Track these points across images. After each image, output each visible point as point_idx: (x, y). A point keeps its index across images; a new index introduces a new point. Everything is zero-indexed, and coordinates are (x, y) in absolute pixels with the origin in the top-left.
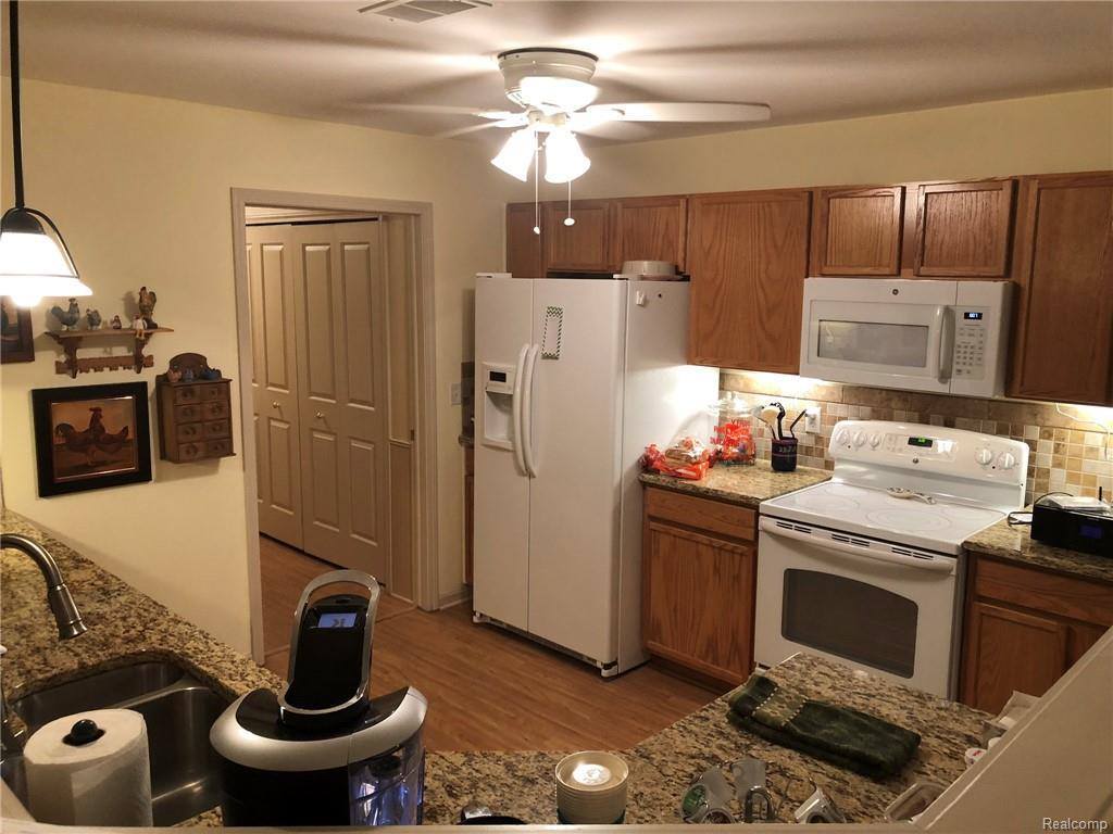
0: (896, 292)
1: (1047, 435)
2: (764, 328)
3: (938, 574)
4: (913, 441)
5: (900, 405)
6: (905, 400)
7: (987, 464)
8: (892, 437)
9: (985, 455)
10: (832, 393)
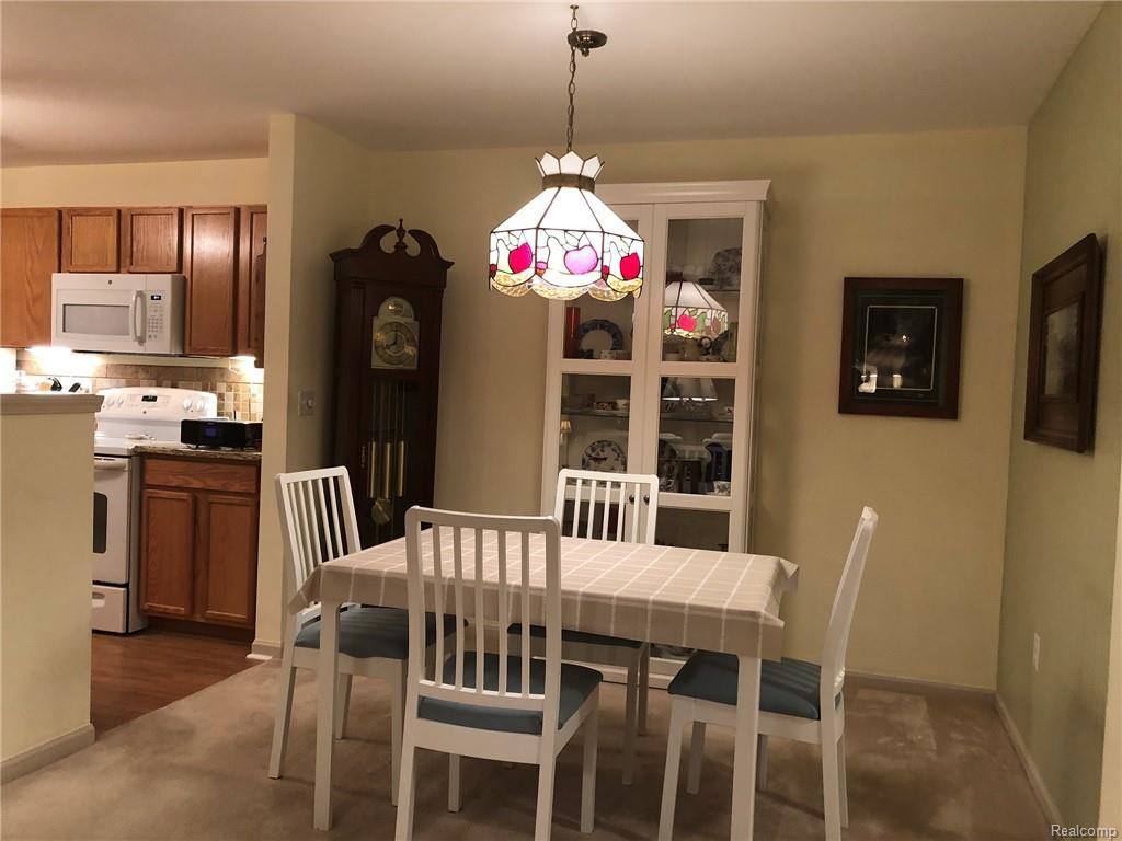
0: (110, 282)
1: (230, 389)
2: (30, 314)
3: (116, 470)
4: (146, 399)
5: (143, 376)
6: (147, 372)
7: (188, 408)
8: (132, 397)
9: (186, 403)
10: (99, 371)
